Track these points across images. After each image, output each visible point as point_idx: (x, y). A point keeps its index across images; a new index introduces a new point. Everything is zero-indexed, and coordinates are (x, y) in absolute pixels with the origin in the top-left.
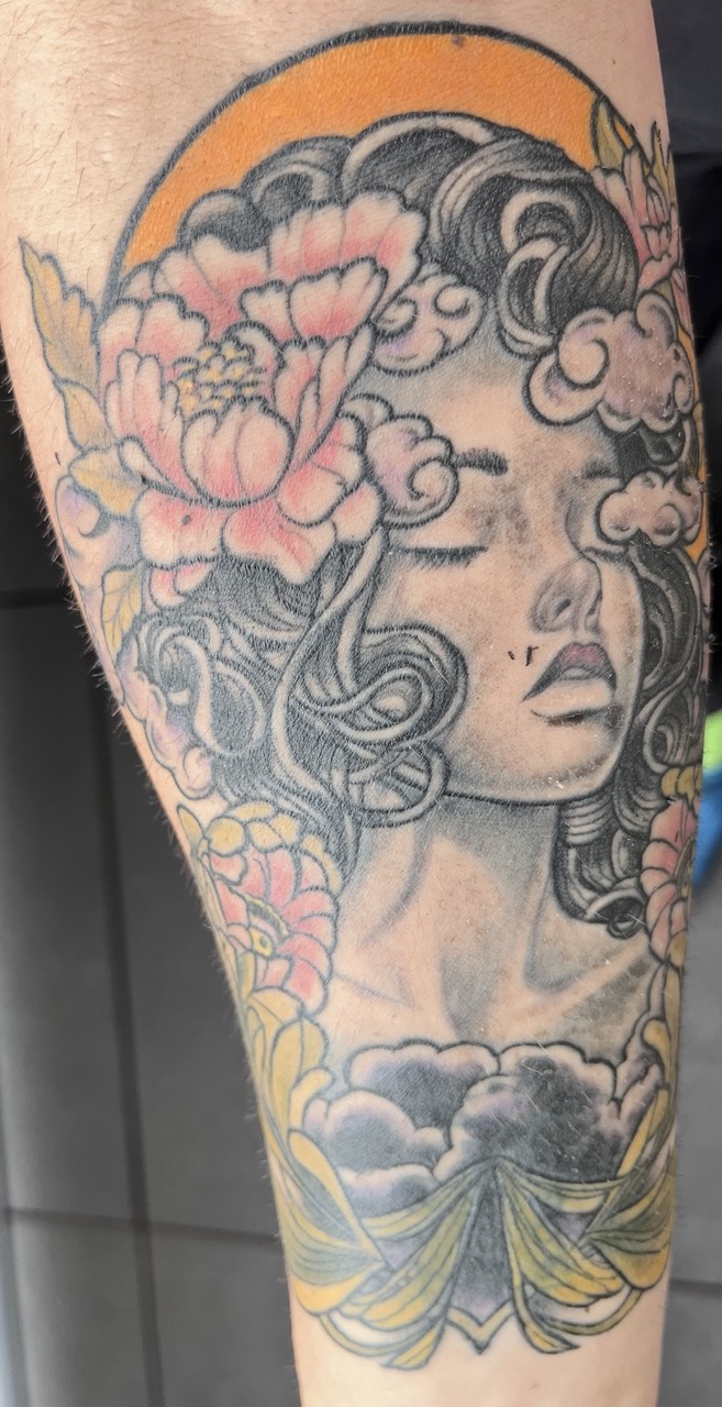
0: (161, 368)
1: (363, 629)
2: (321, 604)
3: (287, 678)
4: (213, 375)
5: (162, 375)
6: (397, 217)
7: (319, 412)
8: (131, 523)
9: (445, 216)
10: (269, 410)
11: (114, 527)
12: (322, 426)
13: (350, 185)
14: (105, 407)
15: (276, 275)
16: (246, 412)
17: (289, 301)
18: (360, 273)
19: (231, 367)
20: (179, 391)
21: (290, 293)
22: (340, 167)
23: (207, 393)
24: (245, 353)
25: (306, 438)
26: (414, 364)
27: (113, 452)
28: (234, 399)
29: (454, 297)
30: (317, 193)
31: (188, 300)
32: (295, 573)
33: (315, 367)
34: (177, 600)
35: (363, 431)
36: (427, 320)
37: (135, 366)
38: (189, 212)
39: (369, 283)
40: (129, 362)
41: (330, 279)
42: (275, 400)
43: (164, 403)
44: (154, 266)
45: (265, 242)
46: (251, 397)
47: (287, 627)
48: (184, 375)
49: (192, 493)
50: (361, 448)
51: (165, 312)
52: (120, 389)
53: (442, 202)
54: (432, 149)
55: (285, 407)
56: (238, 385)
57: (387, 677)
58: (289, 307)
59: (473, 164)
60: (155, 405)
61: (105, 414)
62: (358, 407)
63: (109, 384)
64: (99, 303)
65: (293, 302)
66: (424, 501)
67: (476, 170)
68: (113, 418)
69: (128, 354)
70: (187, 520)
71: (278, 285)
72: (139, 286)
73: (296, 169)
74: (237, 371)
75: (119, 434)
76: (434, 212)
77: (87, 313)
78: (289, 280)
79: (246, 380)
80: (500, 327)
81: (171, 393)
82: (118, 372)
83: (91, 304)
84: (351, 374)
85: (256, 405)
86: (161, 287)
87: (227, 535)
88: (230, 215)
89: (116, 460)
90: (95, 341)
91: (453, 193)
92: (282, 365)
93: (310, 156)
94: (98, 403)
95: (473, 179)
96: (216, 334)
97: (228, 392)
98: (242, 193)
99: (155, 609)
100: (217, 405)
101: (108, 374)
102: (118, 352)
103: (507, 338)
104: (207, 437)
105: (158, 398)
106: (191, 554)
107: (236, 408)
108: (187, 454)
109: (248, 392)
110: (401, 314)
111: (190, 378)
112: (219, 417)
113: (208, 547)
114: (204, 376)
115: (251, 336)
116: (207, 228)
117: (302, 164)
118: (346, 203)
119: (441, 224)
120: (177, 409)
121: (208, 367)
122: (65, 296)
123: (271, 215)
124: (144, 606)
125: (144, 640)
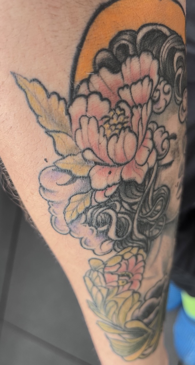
0: (97, 121)
1: (154, 191)
2: (146, 187)
3: (138, 211)
4: (114, 121)
6: (152, 61)
7: (143, 129)
8: (88, 178)
9: (163, 61)
10: (131, 131)
12: (144, 134)
13: (139, 49)
14: (75, 139)
15: (126, 82)
16: (125, 132)
17: (131, 92)
18: (146, 81)
19: (119, 118)
20: (104, 128)
21: (130, 89)
22: (135, 41)
23: (113, 128)
24: (122, 112)
25: (141, 138)
26: (161, 110)
27: (80, 155)
28: (122, 128)
29: (167, 88)
30: (131, 52)
31: (103, 93)
32: (140, 180)
33: (140, 114)
34: (105, 199)
35: (152, 133)
36: (163, 96)
37: (87, 122)
38: (95, 58)
39: (149, 85)
40: (84, 120)
41: (140, 83)
42: (132, 127)
43: (100, 134)
44: (87, 80)
45: (121, 70)
46: (125, 127)
47: (138, 197)
48: (105, 123)
49: (111, 163)
50: (152, 139)
51: (94, 99)
52: (82, 131)
53: (162, 56)
54: (157, 37)
55: (135, 129)
56: (122, 123)
57: (158, 201)
58: (131, 94)
59: (167, 43)
60: (97, 135)
61: (76, 142)
62: (150, 126)
63: (77, 130)
64: (67, 98)
65: (132, 92)
66: (164, 151)
67: (168, 45)
68: (80, 143)
69: (83, 117)
70: (110, 173)
71: (127, 86)
72: (83, 90)
73: (124, 42)
74: (121, 118)
75: (82, 147)
76: (160, 60)
77: (62, 102)
78: (130, 84)
79: (124, 121)
80: (175, 97)
81: (102, 130)
82: (80, 125)
83: (64, 99)
84: (148, 115)
85: (127, 130)
86: (92, 89)
87: (122, 174)
88: (109, 59)
89: (81, 158)
90: (68, 113)
91: (164, 53)
92: (132, 115)
93: (127, 37)
94: (72, 138)
95: (167, 48)
96: (113, 106)
97: (119, 127)
98: (109, 50)
99: (96, 204)
100: (117, 132)
101: (75, 126)
102: (79, 117)
103: (176, 100)
104: (115, 143)
105: (97, 133)
106: (110, 183)
107: (122, 131)
108: (109, 150)
109: (125, 125)
110: (157, 94)
111: (107, 123)
112: (117, 136)
113: (117, 179)
114: (112, 122)
115: (123, 106)
116: (102, 65)
117: (125, 40)
118: (139, 56)
119: (162, 64)
120: (104, 135)
121: (112, 118)
122: (49, 96)
123: (121, 60)
124: (91, 204)
125: (89, 214)
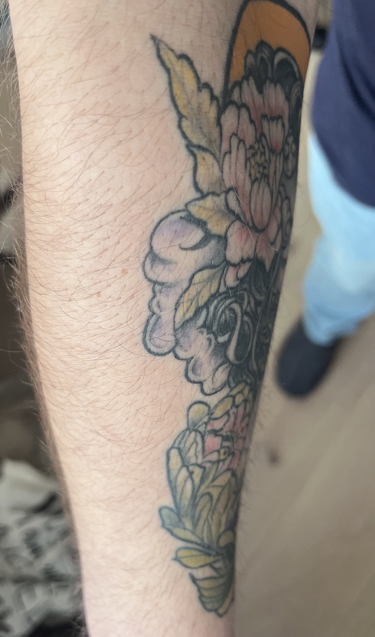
0: (246, 150)
5: (246, 154)
8: (223, 239)
10: (268, 184)
11: (213, 242)
12: (276, 196)
13: (275, 77)
14: (222, 168)
15: (266, 112)
17: (269, 128)
19: (262, 157)
20: (250, 164)
21: (269, 124)
22: (273, 64)
24: (264, 150)
25: (274, 201)
26: (289, 174)
27: (223, 197)
28: (263, 174)
30: (270, 75)
33: (275, 166)
34: (236, 283)
35: (282, 202)
37: (236, 145)
38: (246, 58)
40: (235, 142)
41: (275, 122)
42: (269, 179)
43: (246, 171)
44: (240, 85)
45: (262, 92)
48: (252, 156)
49: (250, 223)
52: (230, 158)
55: (271, 183)
58: (269, 131)
60: (243, 171)
61: (222, 172)
62: (281, 189)
63: (225, 154)
64: (221, 98)
68: (226, 176)
69: (234, 137)
71: (267, 117)
72: (236, 96)
73: (265, 57)
75: (227, 185)
77: (214, 105)
79: (264, 165)
81: (248, 165)
82: (230, 148)
83: (217, 100)
84: (280, 173)
85: (266, 180)
86: (243, 100)
87: (257, 246)
89: (223, 201)
90: (219, 123)
92: (270, 161)
93: (266, 52)
94: (219, 164)
98: (255, 57)
99: (225, 290)
101: (225, 146)
102: (229, 134)
104: (257, 194)
105: (244, 168)
106: (245, 257)
108: (251, 201)
109: (265, 172)
111: (253, 158)
112: (260, 183)
113: (250, 252)
114: (256, 158)
120: (250, 175)
121: (257, 153)
124: (218, 289)
125: (212, 308)
